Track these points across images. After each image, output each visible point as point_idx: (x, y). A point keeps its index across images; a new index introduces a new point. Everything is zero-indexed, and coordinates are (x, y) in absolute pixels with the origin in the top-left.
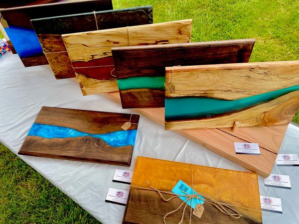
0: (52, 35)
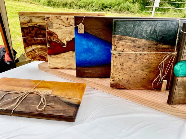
0: (129, 38)
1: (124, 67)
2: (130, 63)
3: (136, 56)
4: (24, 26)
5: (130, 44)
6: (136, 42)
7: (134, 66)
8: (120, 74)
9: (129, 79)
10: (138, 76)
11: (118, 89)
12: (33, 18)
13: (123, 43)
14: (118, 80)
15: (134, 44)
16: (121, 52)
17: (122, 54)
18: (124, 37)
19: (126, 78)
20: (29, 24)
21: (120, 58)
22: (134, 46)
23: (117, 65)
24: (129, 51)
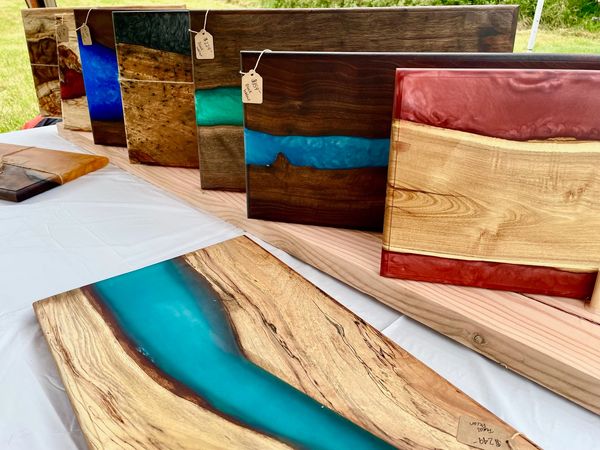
1: (146, 113)
2: (156, 104)
3: (164, 89)
4: (31, 40)
5: (148, 62)
6: (160, 59)
7: (165, 112)
8: (140, 128)
9: (159, 140)
10: (175, 135)
11: (142, 163)
12: (46, 21)
13: (135, 60)
14: (138, 142)
15: (157, 64)
16: (134, 80)
17: (136, 83)
18: (134, 47)
19: (155, 139)
20: (40, 35)
21: (133, 93)
22: (157, 68)
23: (130, 108)
24: (150, 79)
